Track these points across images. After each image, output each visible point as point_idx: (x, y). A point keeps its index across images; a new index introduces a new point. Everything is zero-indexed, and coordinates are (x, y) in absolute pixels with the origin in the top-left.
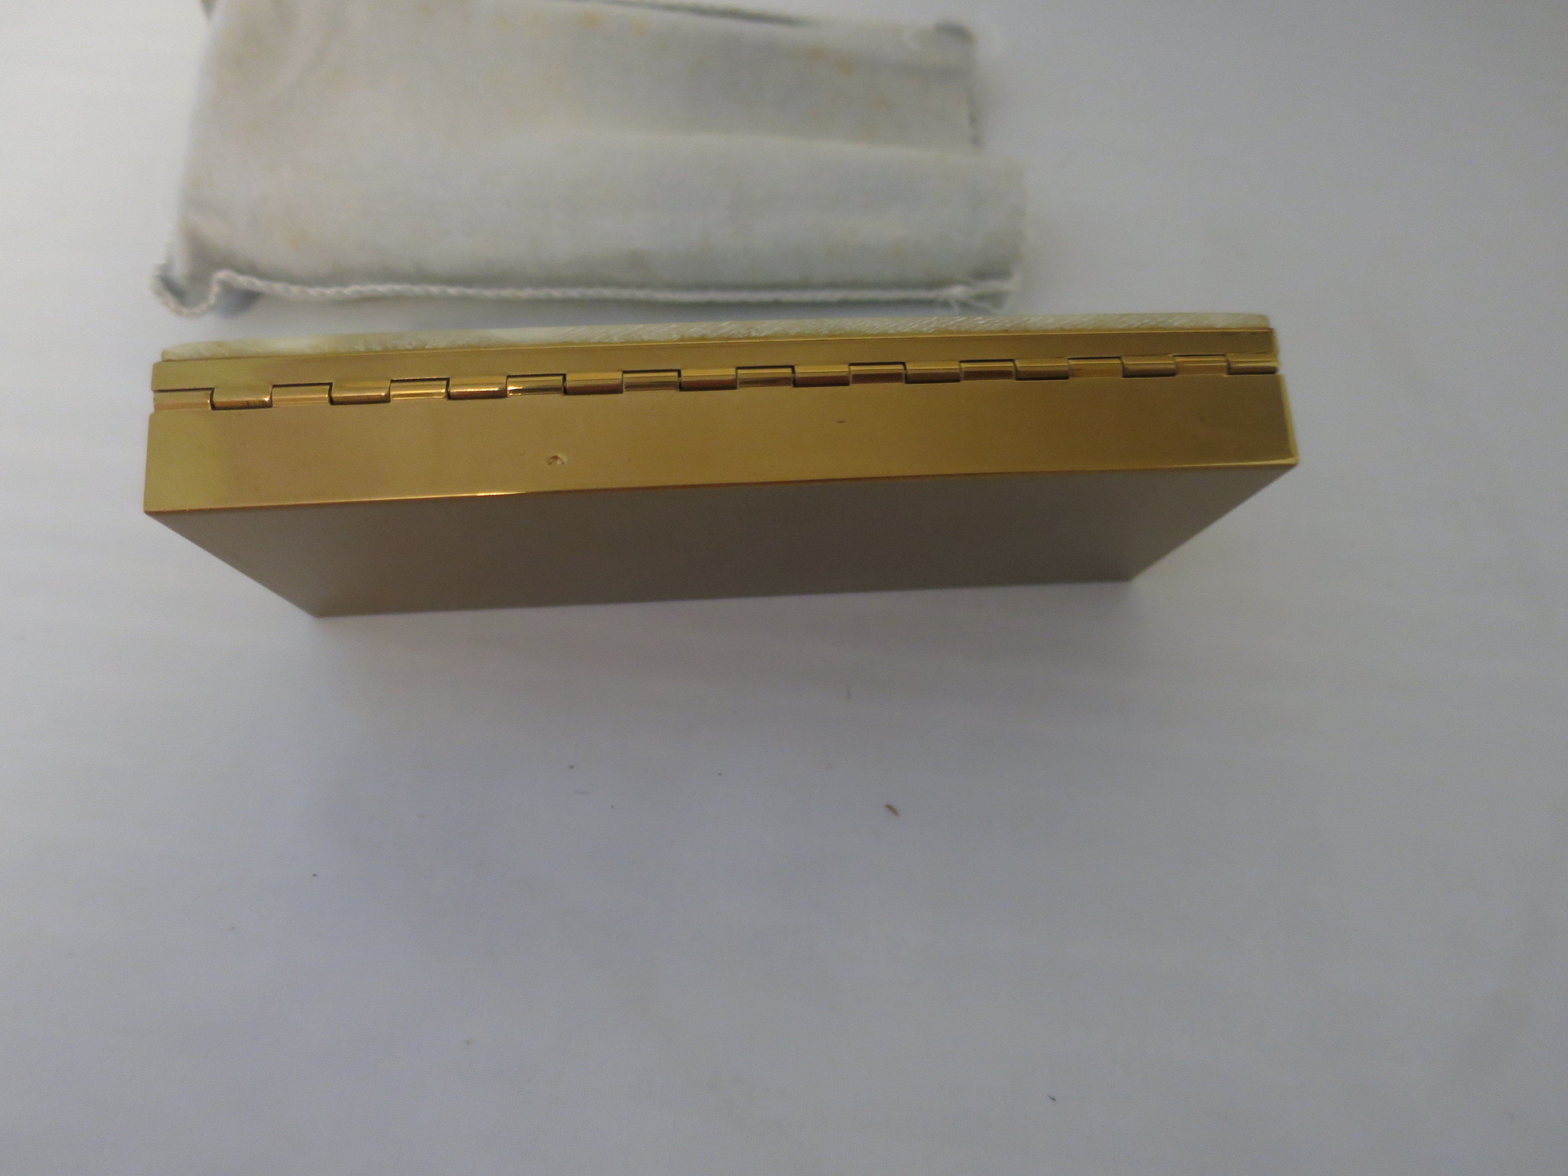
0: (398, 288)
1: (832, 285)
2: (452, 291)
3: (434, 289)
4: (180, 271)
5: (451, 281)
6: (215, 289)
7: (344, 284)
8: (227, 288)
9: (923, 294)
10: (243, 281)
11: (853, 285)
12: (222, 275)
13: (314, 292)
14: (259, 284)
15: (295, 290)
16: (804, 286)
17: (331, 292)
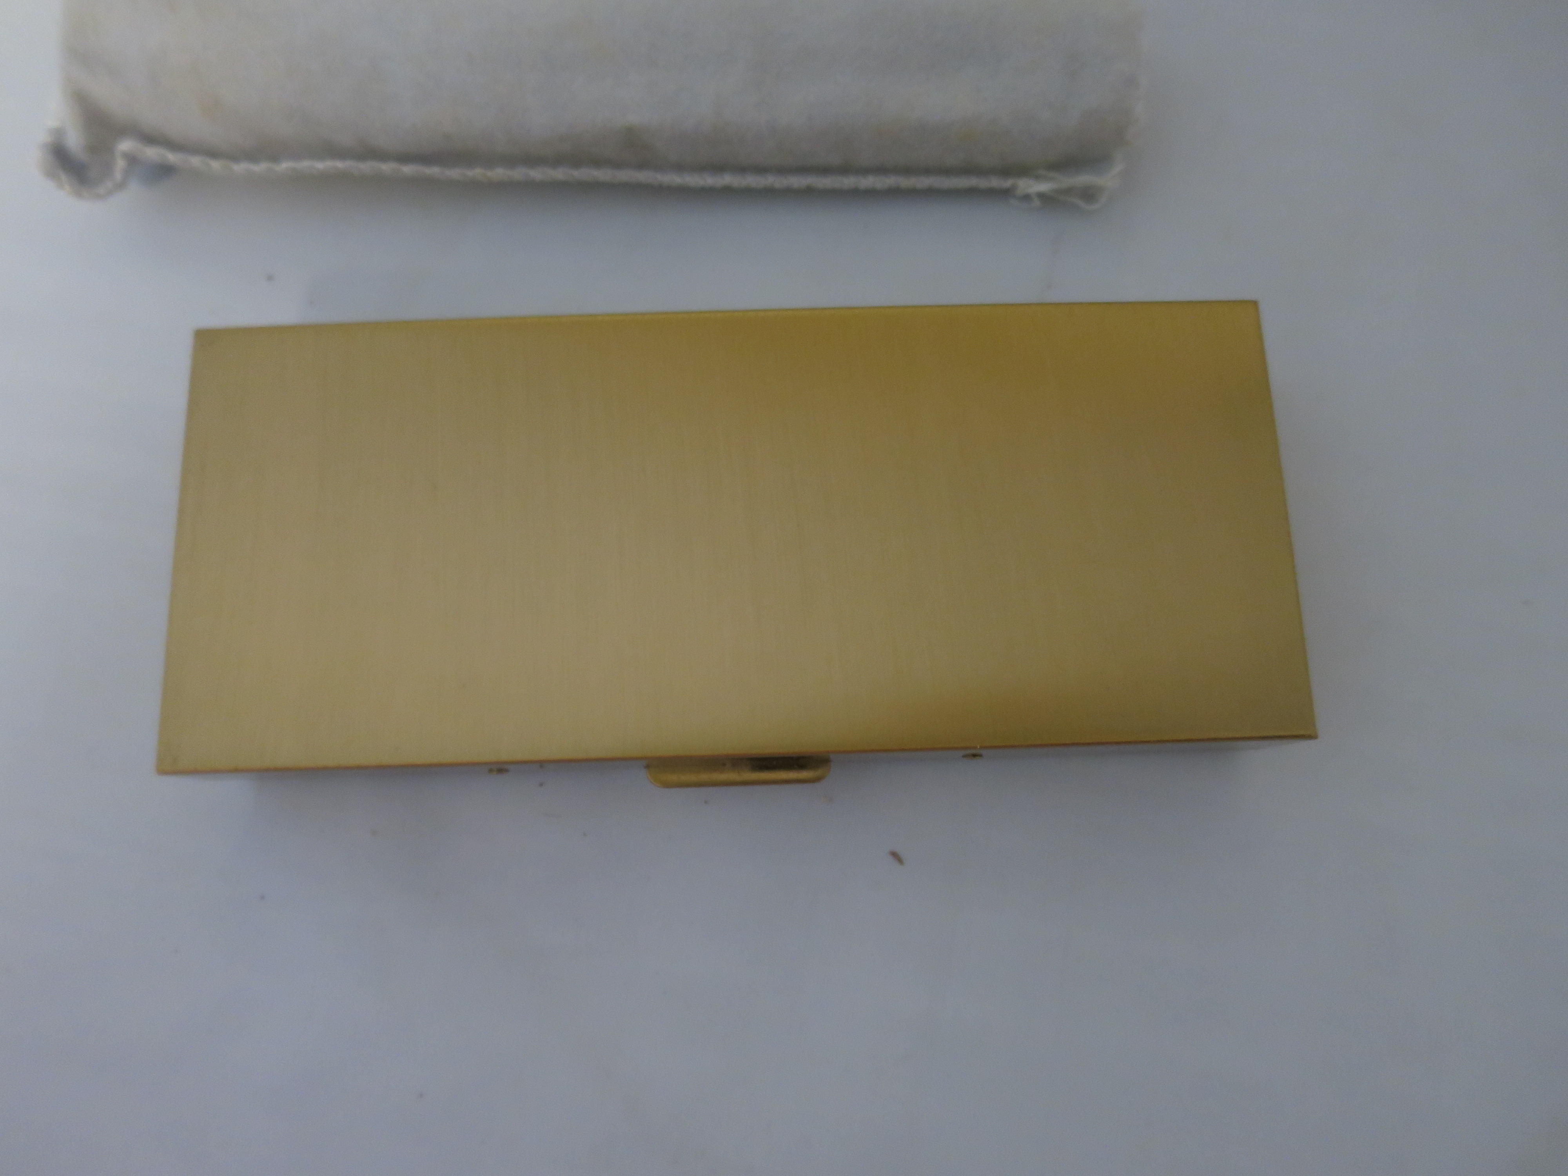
0: (340, 165)
1: (881, 170)
2: (408, 169)
3: (386, 167)
4: (74, 141)
5: (404, 158)
6: (120, 164)
7: (275, 158)
8: (132, 160)
9: (995, 182)
10: (152, 153)
11: (907, 170)
12: (125, 145)
13: (240, 168)
14: (172, 157)
15: (216, 165)
16: (845, 170)
17: (260, 168)
